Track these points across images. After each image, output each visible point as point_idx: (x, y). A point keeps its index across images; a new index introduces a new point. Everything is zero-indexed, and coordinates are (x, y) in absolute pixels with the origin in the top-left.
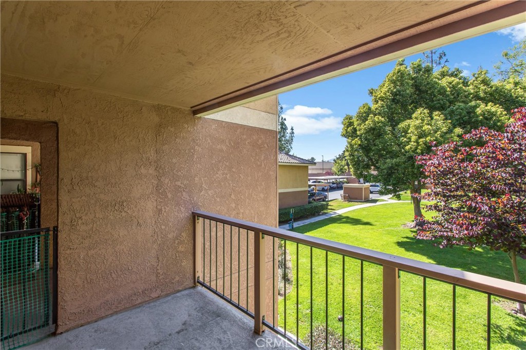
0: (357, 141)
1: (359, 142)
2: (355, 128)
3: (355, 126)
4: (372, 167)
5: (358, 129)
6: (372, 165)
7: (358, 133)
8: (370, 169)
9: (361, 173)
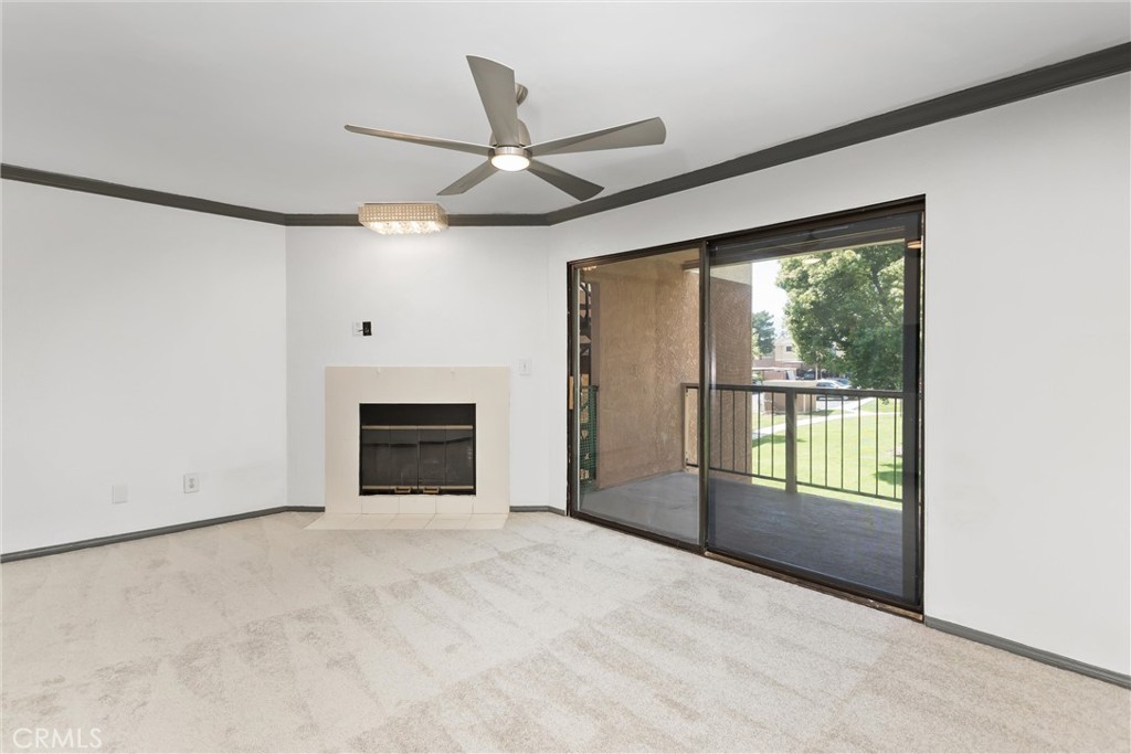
0: (809, 295)
1: (813, 298)
2: (806, 272)
3: (805, 269)
4: (834, 343)
5: (810, 273)
6: (833, 340)
7: (811, 280)
8: (831, 346)
9: (813, 355)
